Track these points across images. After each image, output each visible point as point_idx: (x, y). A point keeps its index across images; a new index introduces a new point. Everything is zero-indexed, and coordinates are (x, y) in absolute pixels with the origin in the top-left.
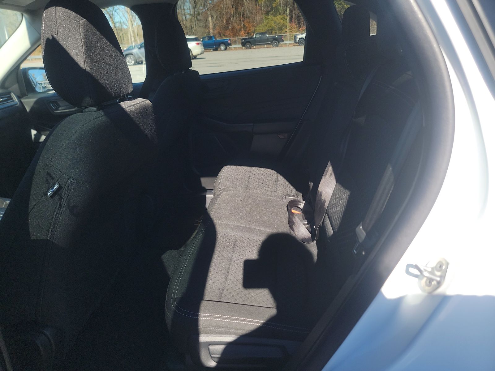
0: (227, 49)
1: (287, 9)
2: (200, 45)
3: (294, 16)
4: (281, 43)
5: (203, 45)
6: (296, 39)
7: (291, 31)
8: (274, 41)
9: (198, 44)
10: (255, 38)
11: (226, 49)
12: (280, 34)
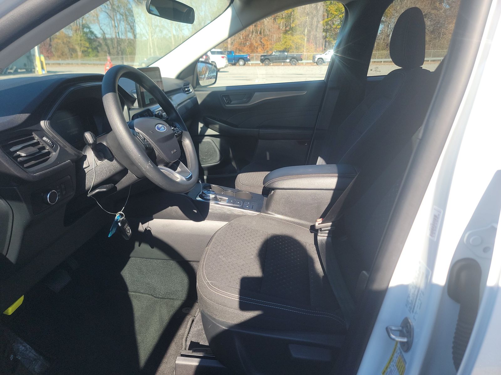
0: (246, 65)
1: (305, 30)
2: (225, 58)
3: (311, 36)
4: (299, 62)
5: (227, 59)
6: (315, 59)
7: (309, 51)
8: (292, 60)
9: (223, 57)
10: (274, 55)
11: (244, 64)
12: (297, 53)
